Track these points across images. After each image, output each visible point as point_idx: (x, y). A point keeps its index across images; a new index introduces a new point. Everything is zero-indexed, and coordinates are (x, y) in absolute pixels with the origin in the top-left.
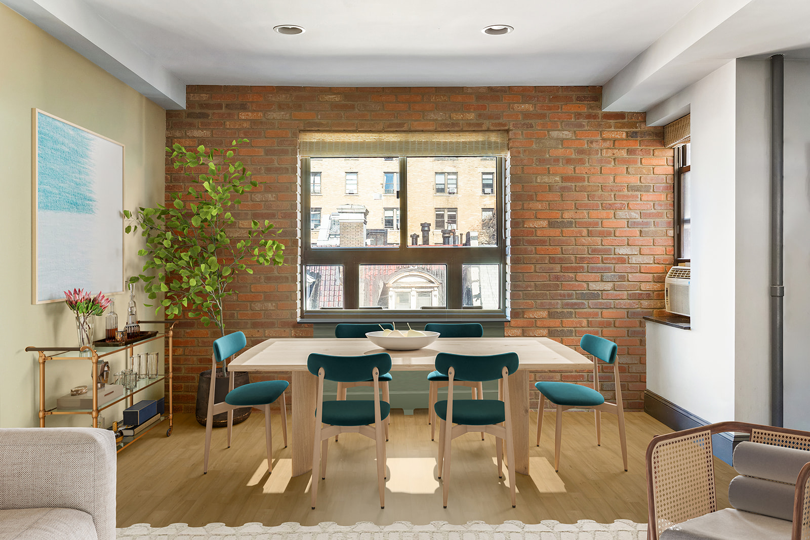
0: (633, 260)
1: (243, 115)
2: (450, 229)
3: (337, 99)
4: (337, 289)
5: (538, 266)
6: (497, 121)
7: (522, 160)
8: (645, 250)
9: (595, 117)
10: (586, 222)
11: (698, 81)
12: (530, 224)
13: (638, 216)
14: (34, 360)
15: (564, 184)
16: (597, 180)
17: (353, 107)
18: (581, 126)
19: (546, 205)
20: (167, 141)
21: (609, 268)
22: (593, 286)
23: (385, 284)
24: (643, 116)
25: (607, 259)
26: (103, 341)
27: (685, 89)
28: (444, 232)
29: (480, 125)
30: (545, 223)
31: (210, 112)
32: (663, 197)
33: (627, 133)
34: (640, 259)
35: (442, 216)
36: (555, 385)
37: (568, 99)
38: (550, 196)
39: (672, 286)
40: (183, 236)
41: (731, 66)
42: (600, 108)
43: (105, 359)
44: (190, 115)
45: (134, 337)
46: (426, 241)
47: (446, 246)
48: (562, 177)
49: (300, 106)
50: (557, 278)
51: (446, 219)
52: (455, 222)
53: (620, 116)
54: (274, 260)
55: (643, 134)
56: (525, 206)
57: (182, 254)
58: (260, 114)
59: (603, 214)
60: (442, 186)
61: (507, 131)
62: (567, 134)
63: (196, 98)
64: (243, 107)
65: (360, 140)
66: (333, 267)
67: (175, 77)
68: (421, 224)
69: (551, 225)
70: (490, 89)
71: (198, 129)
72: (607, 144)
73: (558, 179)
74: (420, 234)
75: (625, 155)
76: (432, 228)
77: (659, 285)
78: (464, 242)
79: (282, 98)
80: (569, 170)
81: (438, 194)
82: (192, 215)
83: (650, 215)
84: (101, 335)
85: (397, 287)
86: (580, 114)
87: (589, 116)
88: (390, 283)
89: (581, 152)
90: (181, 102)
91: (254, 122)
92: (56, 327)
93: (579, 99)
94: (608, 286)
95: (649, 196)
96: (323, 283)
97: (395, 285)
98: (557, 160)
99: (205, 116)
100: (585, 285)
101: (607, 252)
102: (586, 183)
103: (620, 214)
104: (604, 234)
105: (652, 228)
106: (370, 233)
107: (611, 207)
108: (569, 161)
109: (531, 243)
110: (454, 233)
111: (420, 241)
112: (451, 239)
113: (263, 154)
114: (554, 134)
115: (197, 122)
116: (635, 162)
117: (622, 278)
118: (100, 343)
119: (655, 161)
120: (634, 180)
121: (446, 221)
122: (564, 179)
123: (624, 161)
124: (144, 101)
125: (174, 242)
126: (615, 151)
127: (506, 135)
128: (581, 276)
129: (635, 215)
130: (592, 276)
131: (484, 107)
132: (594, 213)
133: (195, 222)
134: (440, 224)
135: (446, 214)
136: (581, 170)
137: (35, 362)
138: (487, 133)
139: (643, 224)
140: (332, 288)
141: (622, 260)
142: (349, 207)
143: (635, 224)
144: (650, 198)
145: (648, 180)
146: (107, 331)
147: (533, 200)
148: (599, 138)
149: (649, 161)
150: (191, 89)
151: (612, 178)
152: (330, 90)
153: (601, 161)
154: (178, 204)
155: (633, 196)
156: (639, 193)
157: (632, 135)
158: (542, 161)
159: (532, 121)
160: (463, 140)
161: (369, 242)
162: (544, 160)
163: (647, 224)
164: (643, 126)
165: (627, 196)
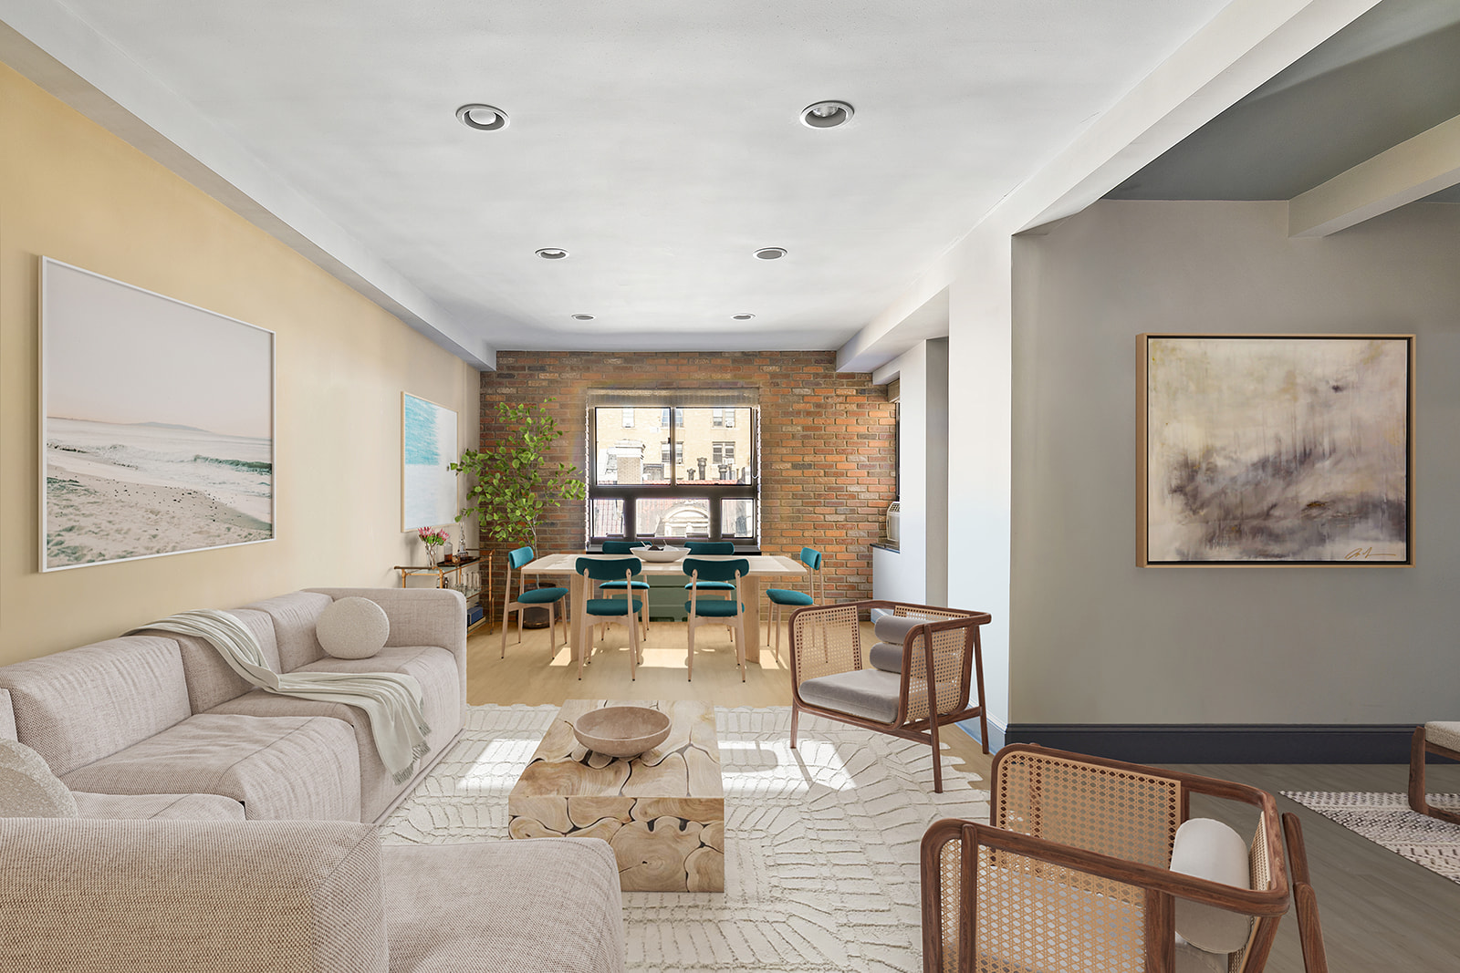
0: (862, 496)
1: (542, 376)
2: (726, 464)
3: (619, 362)
4: (614, 523)
5: (783, 501)
6: (748, 380)
7: (770, 413)
8: (872, 488)
9: (831, 377)
10: (822, 465)
11: (902, 354)
12: (777, 466)
13: (866, 460)
14: (399, 575)
15: (805, 433)
16: (831, 430)
17: (631, 368)
18: (818, 384)
19: (790, 451)
20: (481, 397)
21: (842, 503)
22: (828, 518)
23: (661, 519)
24: (870, 375)
25: (839, 495)
26: (443, 563)
27: (896, 357)
28: (720, 467)
29: (736, 384)
30: (789, 465)
31: (516, 373)
32: (887, 444)
33: (857, 390)
34: (867, 495)
35: (720, 450)
36: (784, 590)
37: (808, 363)
38: (793, 443)
39: (891, 517)
40: (506, 476)
41: (922, 347)
42: (835, 370)
43: (446, 576)
44: (499, 376)
45: (465, 560)
46: (702, 476)
47: (722, 482)
48: (803, 427)
49: (589, 368)
50: (799, 511)
51: (724, 453)
52: (733, 456)
53: (850, 376)
54: (578, 496)
55: (870, 391)
56: (773, 451)
57: (506, 491)
58: (557, 375)
59: (836, 458)
60: (720, 420)
61: (758, 388)
62: (807, 391)
63: (504, 361)
64: (542, 369)
65: (637, 394)
66: (611, 501)
67: (489, 346)
68: (698, 460)
69: (795, 466)
70: (743, 353)
71: (506, 387)
72: (841, 399)
73: (799, 428)
74: (697, 469)
75: (855, 408)
76: (710, 463)
77: (883, 517)
78: (740, 477)
79: (574, 361)
80: (809, 421)
81: (716, 427)
82: (512, 459)
83: (876, 459)
84: (442, 559)
85: (674, 523)
86: (817, 374)
87: (825, 376)
88: (667, 518)
89: (818, 406)
90: (492, 365)
91: (551, 381)
92: (412, 553)
93: (817, 362)
94: (841, 518)
95: (873, 443)
96: (600, 517)
97: (671, 520)
98: (799, 413)
99: (511, 376)
100: (822, 517)
101: (840, 489)
102: (823, 432)
103: (850, 457)
104: (837, 475)
105: (878, 470)
106: (647, 468)
107: (843, 452)
108: (808, 414)
109: (778, 482)
110: (730, 468)
111: (697, 476)
112: (727, 474)
113: (558, 407)
114: (797, 391)
115: (505, 381)
116: (863, 414)
117: (853, 511)
118: (441, 565)
119: (880, 414)
120: (863, 430)
121: (724, 455)
122: (805, 429)
123: (854, 414)
124: (466, 366)
125: (501, 480)
126: (847, 406)
127: (757, 391)
128: (818, 510)
129: (864, 459)
130: (828, 510)
131: (739, 369)
132: (829, 458)
133: (515, 464)
134: (717, 458)
135: (724, 448)
136: (819, 421)
137: (400, 577)
138: (743, 390)
139: (870, 466)
140: (610, 522)
141: (853, 496)
142: (627, 441)
143: (864, 466)
144: (876, 445)
145: (874, 430)
146: (446, 556)
147: (778, 446)
148: (834, 394)
149: (875, 414)
150: (501, 354)
151: (844, 428)
152: (613, 355)
153: (835, 414)
154: (503, 450)
155: (861, 443)
156: (866, 441)
157: (861, 392)
158: (786, 414)
159: (778, 381)
160: (723, 395)
161: (645, 476)
162: (788, 413)
163: (874, 466)
164: (870, 384)
165: (857, 443)
